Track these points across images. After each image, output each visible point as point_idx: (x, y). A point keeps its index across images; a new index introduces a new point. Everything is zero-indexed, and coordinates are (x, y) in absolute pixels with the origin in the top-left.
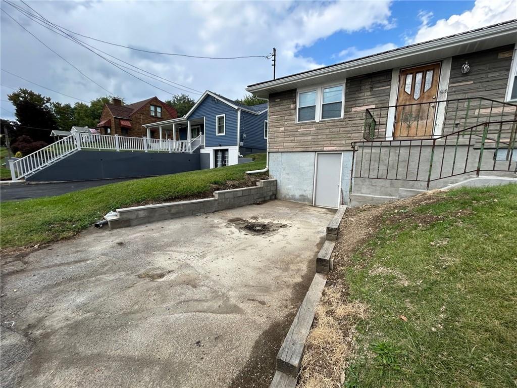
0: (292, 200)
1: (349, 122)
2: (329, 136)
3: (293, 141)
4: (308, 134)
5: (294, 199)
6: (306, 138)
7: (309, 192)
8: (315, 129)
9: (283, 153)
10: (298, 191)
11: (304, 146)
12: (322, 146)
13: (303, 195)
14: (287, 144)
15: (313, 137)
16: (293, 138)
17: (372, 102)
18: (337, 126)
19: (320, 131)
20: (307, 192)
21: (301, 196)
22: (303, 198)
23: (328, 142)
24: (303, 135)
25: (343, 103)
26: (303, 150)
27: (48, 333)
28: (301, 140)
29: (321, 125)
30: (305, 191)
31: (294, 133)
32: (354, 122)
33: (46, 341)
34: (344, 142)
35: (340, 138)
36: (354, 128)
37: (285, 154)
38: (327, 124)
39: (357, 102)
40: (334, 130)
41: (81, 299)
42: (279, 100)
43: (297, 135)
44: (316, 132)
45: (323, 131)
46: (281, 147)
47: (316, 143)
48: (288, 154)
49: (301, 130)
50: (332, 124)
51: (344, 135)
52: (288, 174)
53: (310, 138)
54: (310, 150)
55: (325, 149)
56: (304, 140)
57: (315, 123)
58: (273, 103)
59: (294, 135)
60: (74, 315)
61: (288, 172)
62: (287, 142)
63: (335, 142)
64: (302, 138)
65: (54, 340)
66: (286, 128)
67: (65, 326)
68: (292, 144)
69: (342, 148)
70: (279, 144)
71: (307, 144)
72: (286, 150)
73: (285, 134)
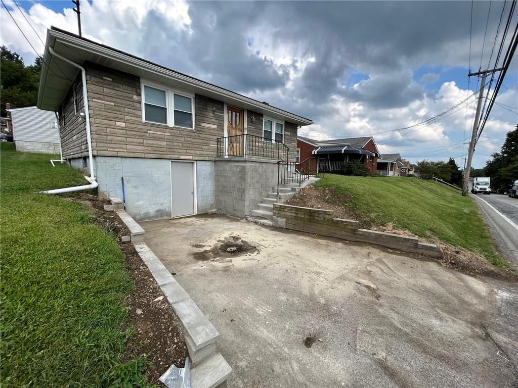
0: (146, 219)
1: (200, 135)
2: (185, 145)
3: (140, 144)
4: (162, 139)
5: (149, 218)
6: (159, 143)
7: (167, 205)
8: (169, 134)
9: (124, 159)
10: (153, 206)
11: (158, 152)
12: (179, 154)
13: (160, 210)
14: (132, 147)
15: (168, 143)
16: (141, 141)
17: (215, 122)
18: (191, 136)
19: (175, 138)
20: (164, 205)
21: (157, 211)
22: (160, 213)
23: (185, 151)
24: (155, 138)
25: (193, 115)
26: (156, 156)
27: (471, 324)
28: (153, 144)
29: (176, 131)
30: (162, 204)
31: (142, 134)
32: (205, 136)
33: (474, 321)
34: (198, 152)
35: (194, 148)
36: (205, 141)
37: (128, 160)
38: (182, 132)
39: (205, 119)
40: (189, 139)
41: (436, 322)
42: (111, 80)
43: (146, 137)
44: (171, 138)
45: (179, 138)
46: (122, 150)
47: (172, 150)
48: (133, 160)
49: (152, 132)
50: (187, 133)
51: (198, 146)
52: (136, 187)
53: (164, 143)
54: (166, 158)
55: (182, 157)
56: (157, 144)
57: (168, 127)
58: (99, 80)
59: (142, 136)
60: (448, 319)
61: (135, 185)
62: (132, 143)
63: (190, 151)
64: (155, 142)
65: (469, 318)
66: (128, 125)
67: (458, 318)
68: (140, 148)
69: (197, 158)
70: (118, 146)
71: (162, 149)
72: (132, 155)
73: (128, 132)
